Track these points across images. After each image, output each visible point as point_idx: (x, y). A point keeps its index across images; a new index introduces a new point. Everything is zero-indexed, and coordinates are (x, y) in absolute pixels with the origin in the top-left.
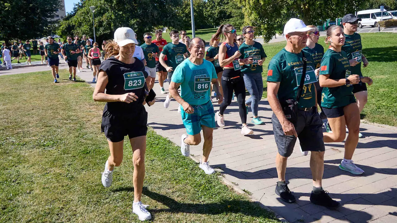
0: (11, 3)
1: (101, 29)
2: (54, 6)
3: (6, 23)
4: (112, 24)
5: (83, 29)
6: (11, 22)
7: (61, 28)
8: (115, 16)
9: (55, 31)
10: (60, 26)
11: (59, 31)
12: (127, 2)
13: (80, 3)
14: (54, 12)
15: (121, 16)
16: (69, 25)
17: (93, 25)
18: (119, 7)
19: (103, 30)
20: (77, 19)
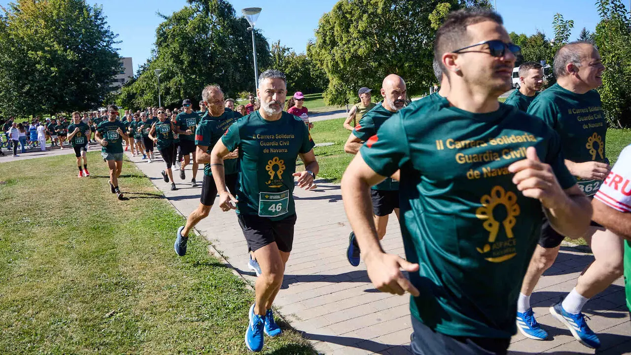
0: (58, 66)
1: (169, 97)
2: (113, 68)
3: (52, 92)
4: (182, 92)
5: (145, 97)
6: (58, 91)
7: (122, 96)
8: (186, 81)
9: (114, 100)
10: (120, 94)
11: (119, 100)
12: (202, 63)
13: (146, 64)
14: (113, 77)
15: (194, 81)
16: (129, 94)
17: (158, 93)
18: (192, 69)
19: (171, 99)
20: (139, 85)
